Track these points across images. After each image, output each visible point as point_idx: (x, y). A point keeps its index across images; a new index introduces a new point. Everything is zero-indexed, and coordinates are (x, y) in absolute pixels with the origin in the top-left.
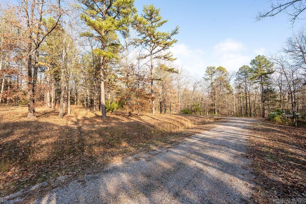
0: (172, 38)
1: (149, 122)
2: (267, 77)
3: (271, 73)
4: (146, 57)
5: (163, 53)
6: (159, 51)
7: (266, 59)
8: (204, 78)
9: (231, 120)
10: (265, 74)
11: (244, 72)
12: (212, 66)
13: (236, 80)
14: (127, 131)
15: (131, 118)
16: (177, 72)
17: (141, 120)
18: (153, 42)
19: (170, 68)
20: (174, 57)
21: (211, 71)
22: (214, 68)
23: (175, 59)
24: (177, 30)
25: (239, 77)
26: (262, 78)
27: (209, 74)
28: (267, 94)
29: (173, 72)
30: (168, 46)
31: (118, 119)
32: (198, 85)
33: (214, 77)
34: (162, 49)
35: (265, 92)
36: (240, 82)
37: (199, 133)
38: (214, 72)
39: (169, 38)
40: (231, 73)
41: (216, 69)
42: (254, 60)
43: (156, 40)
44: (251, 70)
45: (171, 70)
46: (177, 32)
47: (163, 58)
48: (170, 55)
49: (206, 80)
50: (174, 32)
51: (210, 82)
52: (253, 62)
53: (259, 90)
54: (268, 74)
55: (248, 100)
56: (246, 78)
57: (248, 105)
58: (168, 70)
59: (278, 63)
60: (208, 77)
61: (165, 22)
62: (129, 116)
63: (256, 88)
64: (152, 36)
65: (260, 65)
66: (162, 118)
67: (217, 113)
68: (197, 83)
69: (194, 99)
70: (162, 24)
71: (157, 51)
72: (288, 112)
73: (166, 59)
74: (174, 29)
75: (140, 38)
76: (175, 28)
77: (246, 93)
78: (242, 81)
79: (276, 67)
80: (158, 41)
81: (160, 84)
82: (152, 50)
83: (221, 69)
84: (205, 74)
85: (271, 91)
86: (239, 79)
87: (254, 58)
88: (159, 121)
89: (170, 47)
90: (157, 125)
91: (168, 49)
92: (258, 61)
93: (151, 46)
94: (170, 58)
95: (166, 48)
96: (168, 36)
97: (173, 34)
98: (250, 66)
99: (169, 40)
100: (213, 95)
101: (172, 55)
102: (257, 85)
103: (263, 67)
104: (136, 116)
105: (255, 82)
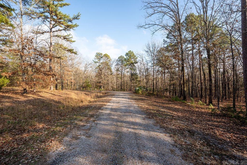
0: (73, 22)
1: (52, 98)
2: (134, 65)
3: (136, 63)
4: (44, 33)
5: (64, 33)
6: (60, 30)
7: (134, 54)
8: (94, 61)
9: (116, 94)
10: (133, 63)
11: (121, 59)
12: (100, 52)
13: (116, 65)
14: (33, 110)
15: (28, 95)
16: (75, 53)
17: (41, 96)
18: (54, 20)
19: (69, 49)
20: (73, 40)
21: (99, 56)
22: (101, 54)
23: (74, 41)
24: (78, 16)
25: (118, 63)
26: (131, 65)
27: (98, 59)
28: (133, 76)
29: (72, 52)
30: (70, 28)
31: (9, 98)
32: (89, 66)
33: (101, 61)
34: (63, 30)
35: (132, 75)
36: (118, 67)
37: (105, 105)
38: (102, 58)
39: (70, 21)
40: (113, 60)
41: (103, 55)
42: (127, 53)
43: (59, 19)
44: (125, 59)
45: (70, 51)
46: (78, 18)
47: (62, 38)
48: (70, 37)
49: (96, 62)
50: (75, 17)
51: (98, 64)
52: (127, 54)
53: (129, 73)
54: (134, 63)
55: (123, 79)
56: (122, 64)
57: (123, 82)
58: (68, 50)
59: (141, 57)
60: (97, 60)
61: (67, 5)
62: (24, 93)
63: (128, 72)
64: (54, 14)
65: (130, 57)
66: (63, 94)
67: (102, 88)
68: (88, 64)
69: (85, 77)
70: (64, 5)
71: (58, 30)
72: (144, 87)
73: (65, 40)
74: (76, 14)
75: (38, 11)
76: (78, 14)
77: (122, 75)
78: (120, 66)
79: (139, 59)
80: (60, 20)
81: (56, 61)
82: (52, 28)
83: (106, 56)
84: (94, 58)
85: (136, 74)
86: (117, 65)
87: (128, 52)
88: (62, 98)
89: (71, 30)
90: (62, 101)
91: (69, 31)
92: (130, 54)
93: (50, 24)
94: (70, 39)
95: (67, 30)
96: (70, 19)
97: (74, 19)
98: (125, 57)
99: (70, 23)
100: (99, 75)
101: (71, 37)
102: (128, 70)
103: (132, 59)
104: (33, 92)
105: (128, 68)
